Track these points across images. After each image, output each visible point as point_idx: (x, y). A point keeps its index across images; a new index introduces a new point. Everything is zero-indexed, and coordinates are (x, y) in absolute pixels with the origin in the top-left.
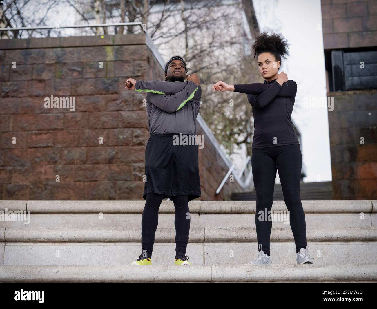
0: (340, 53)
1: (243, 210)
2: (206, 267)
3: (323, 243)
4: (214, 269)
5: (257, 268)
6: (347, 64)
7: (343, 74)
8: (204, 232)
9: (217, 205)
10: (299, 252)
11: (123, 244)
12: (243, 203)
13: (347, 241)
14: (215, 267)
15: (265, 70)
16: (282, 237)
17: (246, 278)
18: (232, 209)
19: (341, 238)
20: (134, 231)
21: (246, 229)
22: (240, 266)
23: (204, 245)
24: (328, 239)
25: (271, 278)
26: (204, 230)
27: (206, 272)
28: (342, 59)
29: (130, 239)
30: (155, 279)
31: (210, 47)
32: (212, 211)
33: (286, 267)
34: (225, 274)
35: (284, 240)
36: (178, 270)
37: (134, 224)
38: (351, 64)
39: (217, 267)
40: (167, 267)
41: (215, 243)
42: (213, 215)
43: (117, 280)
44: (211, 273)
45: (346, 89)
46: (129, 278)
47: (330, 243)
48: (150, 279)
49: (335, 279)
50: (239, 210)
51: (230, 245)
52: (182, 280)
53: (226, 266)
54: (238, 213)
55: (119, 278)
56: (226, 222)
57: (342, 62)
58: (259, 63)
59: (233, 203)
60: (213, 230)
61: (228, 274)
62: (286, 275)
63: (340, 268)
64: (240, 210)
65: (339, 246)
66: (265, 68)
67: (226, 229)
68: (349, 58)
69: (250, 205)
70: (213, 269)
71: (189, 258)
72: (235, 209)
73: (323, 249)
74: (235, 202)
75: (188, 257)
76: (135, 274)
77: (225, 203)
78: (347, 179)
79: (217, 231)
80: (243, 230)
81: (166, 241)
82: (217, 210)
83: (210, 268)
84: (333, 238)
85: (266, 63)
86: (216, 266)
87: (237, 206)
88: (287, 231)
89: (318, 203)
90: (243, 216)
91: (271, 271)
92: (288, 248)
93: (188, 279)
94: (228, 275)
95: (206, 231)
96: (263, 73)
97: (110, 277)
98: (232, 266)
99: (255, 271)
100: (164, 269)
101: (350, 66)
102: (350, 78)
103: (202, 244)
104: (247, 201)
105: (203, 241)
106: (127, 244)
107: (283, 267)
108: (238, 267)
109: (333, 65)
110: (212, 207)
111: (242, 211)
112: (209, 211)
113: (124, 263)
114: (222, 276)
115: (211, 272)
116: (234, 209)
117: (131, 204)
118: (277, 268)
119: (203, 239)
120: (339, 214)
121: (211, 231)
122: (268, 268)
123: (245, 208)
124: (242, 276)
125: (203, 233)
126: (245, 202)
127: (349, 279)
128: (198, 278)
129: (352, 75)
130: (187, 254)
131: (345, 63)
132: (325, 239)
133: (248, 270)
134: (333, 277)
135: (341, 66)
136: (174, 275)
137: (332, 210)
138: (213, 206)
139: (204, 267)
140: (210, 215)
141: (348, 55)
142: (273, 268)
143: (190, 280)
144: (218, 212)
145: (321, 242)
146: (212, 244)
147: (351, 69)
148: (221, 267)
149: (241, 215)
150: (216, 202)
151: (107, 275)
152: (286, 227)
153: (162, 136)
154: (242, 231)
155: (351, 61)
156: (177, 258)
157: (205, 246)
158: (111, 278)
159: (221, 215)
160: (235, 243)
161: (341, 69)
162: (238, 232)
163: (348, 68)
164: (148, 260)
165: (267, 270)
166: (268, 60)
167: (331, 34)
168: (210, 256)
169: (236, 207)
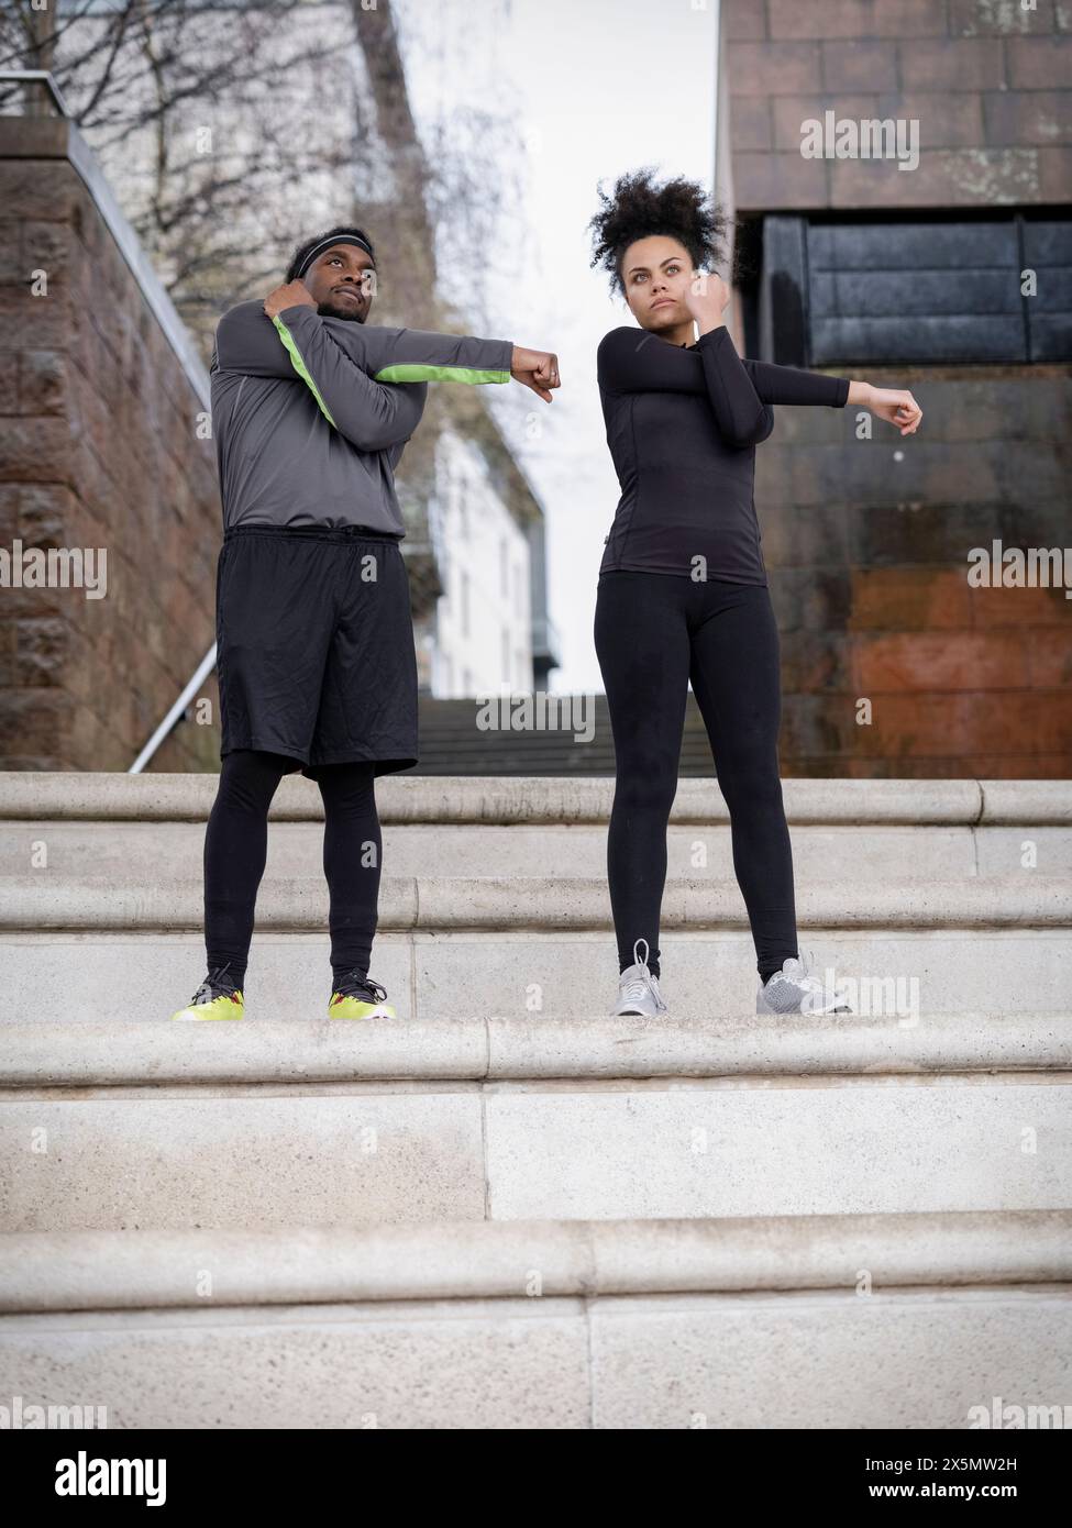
0: (795, 227)
1: (525, 811)
2: (469, 1028)
3: (839, 935)
4: (498, 1034)
5: (651, 1031)
6: (821, 270)
7: (804, 304)
8: (417, 892)
9: (431, 794)
10: (781, 969)
11: (110, 938)
12: (525, 786)
13: (920, 926)
14: (500, 1025)
15: (661, 295)
16: (697, 914)
17: (614, 1064)
18: (486, 809)
19: (905, 917)
20: (155, 889)
21: (566, 883)
22: (590, 1022)
23: (414, 944)
24: (858, 922)
25: (698, 1066)
26: (416, 886)
27: (468, 1045)
28: (800, 248)
29: (139, 919)
30: (283, 1073)
31: (255, 170)
32: (410, 815)
33: (753, 1025)
34: (536, 1054)
35: (702, 923)
36: (366, 1041)
37: (116, 859)
38: (835, 270)
39: (508, 1026)
40: (326, 1028)
41: (454, 935)
42: (412, 828)
43: (141, 1075)
44: (489, 1050)
45: (815, 361)
46: (184, 1068)
47: (861, 934)
48: (262, 1073)
49: (923, 1066)
50: (509, 810)
51: (508, 943)
52: (378, 1075)
53: (541, 1024)
54: (506, 821)
55: (149, 1069)
56: (463, 856)
57: (801, 261)
58: (635, 270)
59: (488, 785)
60: (448, 886)
61: (548, 1053)
62: (752, 1053)
63: (939, 1027)
64: (515, 810)
65: (895, 945)
66: (664, 288)
67: (496, 884)
68: (826, 247)
69: (550, 793)
70: (492, 1033)
71: (385, 993)
72: (497, 807)
73: (837, 957)
74: (494, 782)
75: (381, 988)
76: (208, 1053)
77: (460, 784)
78: (815, 692)
79: (464, 891)
80: (556, 888)
81: (271, 928)
82: (428, 809)
83: (484, 1030)
84: (874, 919)
85: (666, 272)
86: (503, 1022)
87: (503, 795)
88: (712, 891)
89: (795, 788)
90: (522, 832)
91: (700, 1040)
92: (717, 954)
93: (401, 1071)
94: (547, 1056)
95: (423, 891)
96: (653, 306)
97: (113, 1066)
98: (562, 1021)
99: (645, 1039)
100: (314, 1035)
101: (828, 276)
102: (830, 323)
103: (404, 938)
104: (539, 779)
105: (411, 928)
106: (125, 938)
107: (743, 1026)
108: (585, 1027)
109: (769, 269)
110: (413, 800)
111: (521, 814)
112: (401, 814)
113: (117, 1012)
114: (526, 1061)
115: (488, 1045)
116: (491, 808)
117: (105, 783)
118: (720, 1028)
119: (411, 920)
120: (863, 829)
121: (442, 892)
122: (689, 1030)
123: (534, 801)
124: (597, 1058)
125: (411, 898)
126: (533, 782)
127: (968, 1066)
128: (440, 1068)
129: (837, 311)
130: (372, 976)
131: (814, 264)
132: (848, 921)
133: (620, 1039)
134: (917, 1062)
135: (797, 276)
136: (353, 1056)
137: (843, 814)
138: (415, 794)
139: (461, 1029)
140: (401, 829)
141: (823, 235)
142: (707, 1031)
143: (409, 1075)
144: (432, 817)
145: (830, 932)
146: (441, 937)
147: (835, 287)
148: (524, 1026)
149: (516, 829)
150: (425, 782)
151: (102, 1060)
152: (708, 878)
153: (286, 533)
154: (552, 891)
155: (833, 256)
156: (341, 992)
157: (417, 947)
158: (116, 1070)
159: (441, 829)
160: (526, 935)
161: (796, 287)
162: (540, 895)
163: (823, 282)
164: (235, 1000)
165: (687, 1036)
166: (674, 262)
167: (764, 152)
168: (435, 983)
169: (499, 801)
